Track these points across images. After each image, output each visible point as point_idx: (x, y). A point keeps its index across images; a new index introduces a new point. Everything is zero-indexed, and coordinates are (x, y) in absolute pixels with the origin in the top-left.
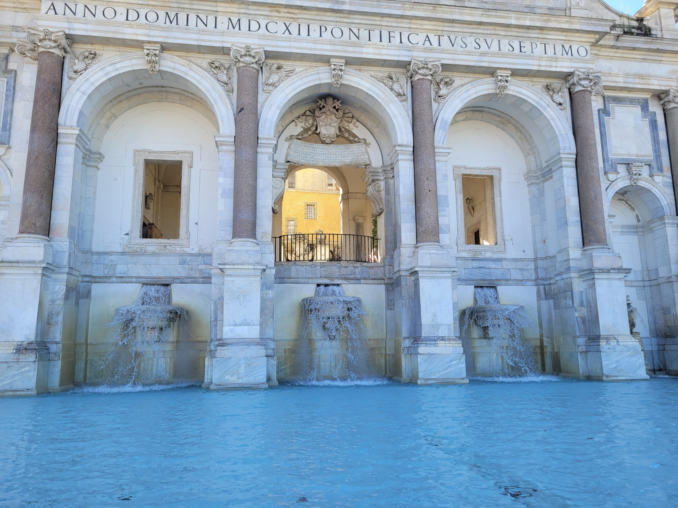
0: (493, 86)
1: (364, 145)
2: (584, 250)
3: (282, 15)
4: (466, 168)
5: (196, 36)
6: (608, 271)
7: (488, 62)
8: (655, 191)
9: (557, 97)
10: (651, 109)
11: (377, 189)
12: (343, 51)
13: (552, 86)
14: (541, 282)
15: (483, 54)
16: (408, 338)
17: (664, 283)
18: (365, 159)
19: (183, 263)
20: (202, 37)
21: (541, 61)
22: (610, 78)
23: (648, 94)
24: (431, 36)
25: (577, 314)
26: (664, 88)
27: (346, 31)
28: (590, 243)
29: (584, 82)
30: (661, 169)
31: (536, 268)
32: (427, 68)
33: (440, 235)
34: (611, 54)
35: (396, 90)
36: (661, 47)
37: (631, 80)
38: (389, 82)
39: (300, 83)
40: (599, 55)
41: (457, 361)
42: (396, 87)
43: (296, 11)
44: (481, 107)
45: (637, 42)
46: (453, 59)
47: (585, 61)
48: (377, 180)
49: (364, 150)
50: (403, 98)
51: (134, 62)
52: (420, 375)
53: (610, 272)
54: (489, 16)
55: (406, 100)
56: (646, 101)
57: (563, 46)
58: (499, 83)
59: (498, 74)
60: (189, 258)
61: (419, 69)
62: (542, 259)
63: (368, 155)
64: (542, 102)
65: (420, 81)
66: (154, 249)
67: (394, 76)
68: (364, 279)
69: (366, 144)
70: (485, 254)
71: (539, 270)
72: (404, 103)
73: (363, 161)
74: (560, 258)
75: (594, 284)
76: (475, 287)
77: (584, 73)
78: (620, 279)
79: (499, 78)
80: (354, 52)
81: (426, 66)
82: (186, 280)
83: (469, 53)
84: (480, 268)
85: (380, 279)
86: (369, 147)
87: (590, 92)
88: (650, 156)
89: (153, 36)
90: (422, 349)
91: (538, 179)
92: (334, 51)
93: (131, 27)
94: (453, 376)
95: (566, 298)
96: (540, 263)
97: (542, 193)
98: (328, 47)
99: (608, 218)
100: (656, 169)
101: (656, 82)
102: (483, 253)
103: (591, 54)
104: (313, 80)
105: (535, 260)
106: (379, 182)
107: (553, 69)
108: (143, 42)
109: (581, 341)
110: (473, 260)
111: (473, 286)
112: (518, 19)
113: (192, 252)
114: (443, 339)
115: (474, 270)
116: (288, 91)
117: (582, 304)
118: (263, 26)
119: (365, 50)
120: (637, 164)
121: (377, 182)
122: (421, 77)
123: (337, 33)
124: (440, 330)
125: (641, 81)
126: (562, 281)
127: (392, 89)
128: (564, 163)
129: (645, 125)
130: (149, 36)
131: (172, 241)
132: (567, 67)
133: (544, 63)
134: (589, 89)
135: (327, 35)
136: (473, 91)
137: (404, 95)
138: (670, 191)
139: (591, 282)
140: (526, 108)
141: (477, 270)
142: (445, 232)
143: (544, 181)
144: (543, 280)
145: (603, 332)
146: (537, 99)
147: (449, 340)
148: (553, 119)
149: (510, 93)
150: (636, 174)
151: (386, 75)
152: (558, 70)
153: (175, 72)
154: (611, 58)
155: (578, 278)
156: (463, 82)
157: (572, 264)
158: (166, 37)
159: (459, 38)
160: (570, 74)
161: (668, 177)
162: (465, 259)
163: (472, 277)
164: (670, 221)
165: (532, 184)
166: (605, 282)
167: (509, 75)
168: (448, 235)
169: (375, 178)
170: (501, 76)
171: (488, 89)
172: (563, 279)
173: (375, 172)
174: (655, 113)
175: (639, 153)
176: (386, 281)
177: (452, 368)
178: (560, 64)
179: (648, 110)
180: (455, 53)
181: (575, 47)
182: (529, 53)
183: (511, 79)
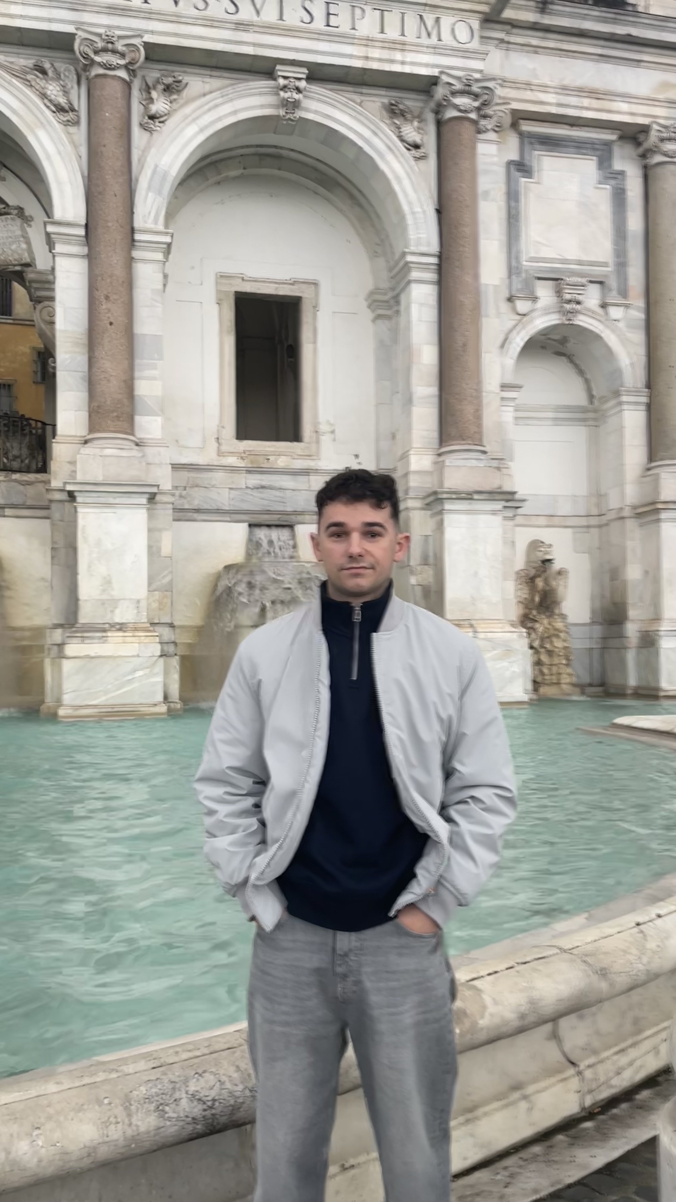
0: (270, 100)
1: (19, 221)
2: (439, 455)
4: (243, 279)
6: (468, 496)
7: (255, 45)
9: (411, 132)
10: (618, 165)
11: (48, 318)
13: (401, 107)
15: (241, 26)
16: (61, 626)
17: (613, 520)
18: (20, 252)
21: (370, 49)
22: (528, 95)
23: (612, 134)
25: (413, 580)
26: (639, 120)
29: (461, 101)
30: (624, 293)
32: (114, 52)
33: (138, 419)
34: (535, 42)
35: (53, 97)
36: (635, 32)
37: (573, 100)
38: (38, 80)
40: (509, 43)
41: (147, 671)
42: (53, 90)
44: (275, 147)
45: (584, 17)
46: (176, 35)
47: (466, 53)
49: (19, 233)
50: (68, 118)
52: (67, 699)
53: (471, 499)
55: (77, 123)
56: (609, 144)
57: (421, 16)
58: (282, 94)
59: (280, 73)
61: (96, 52)
63: (28, 243)
64: (376, 141)
65: (99, 81)
67: (47, 66)
70: (276, 460)
72: (72, 129)
73: (16, 257)
74: (400, 470)
75: (443, 521)
76: (250, 526)
77: (458, 78)
78: (494, 513)
79: (282, 82)
81: (110, 46)
83: (212, 23)
84: (263, 487)
86: (30, 226)
87: (475, 122)
88: (605, 264)
90: (73, 648)
91: (390, 308)
94: (136, 699)
97: (394, 337)
99: (497, 389)
100: (614, 293)
101: (624, 107)
102: (272, 458)
103: (482, 37)
106: (50, 303)
107: (397, 68)
110: (249, 472)
111: (245, 525)
114: (121, 627)
115: (249, 491)
117: (425, 561)
120: (574, 280)
121: (46, 303)
122: (101, 71)
124: (117, 611)
125: (595, 104)
127: (43, 96)
128: (415, 275)
129: (603, 199)
132: (427, 65)
133: (376, 53)
134: (473, 116)
136: (227, 108)
137: (73, 110)
138: (638, 337)
139: (440, 517)
141: (255, 493)
142: (153, 413)
143: (399, 312)
146: (367, 133)
147: (136, 629)
148: (398, 178)
149: (310, 116)
150: (569, 302)
151: (30, 63)
152: (407, 69)
154: (536, 50)
155: (422, 509)
156: (207, 88)
157: (413, 482)
160: (434, 81)
161: (638, 309)
162: (233, 469)
163: (245, 507)
164: (633, 399)
165: (378, 316)
166: (463, 518)
167: (304, 76)
168: (159, 419)
169: (43, 294)
170: (285, 78)
171: (262, 106)
174: (622, 173)
175: (585, 258)
177: (136, 685)
178: (410, 57)
179: (610, 166)
180: (177, 19)
181: (447, 21)
182: (346, 29)
183: (303, 84)
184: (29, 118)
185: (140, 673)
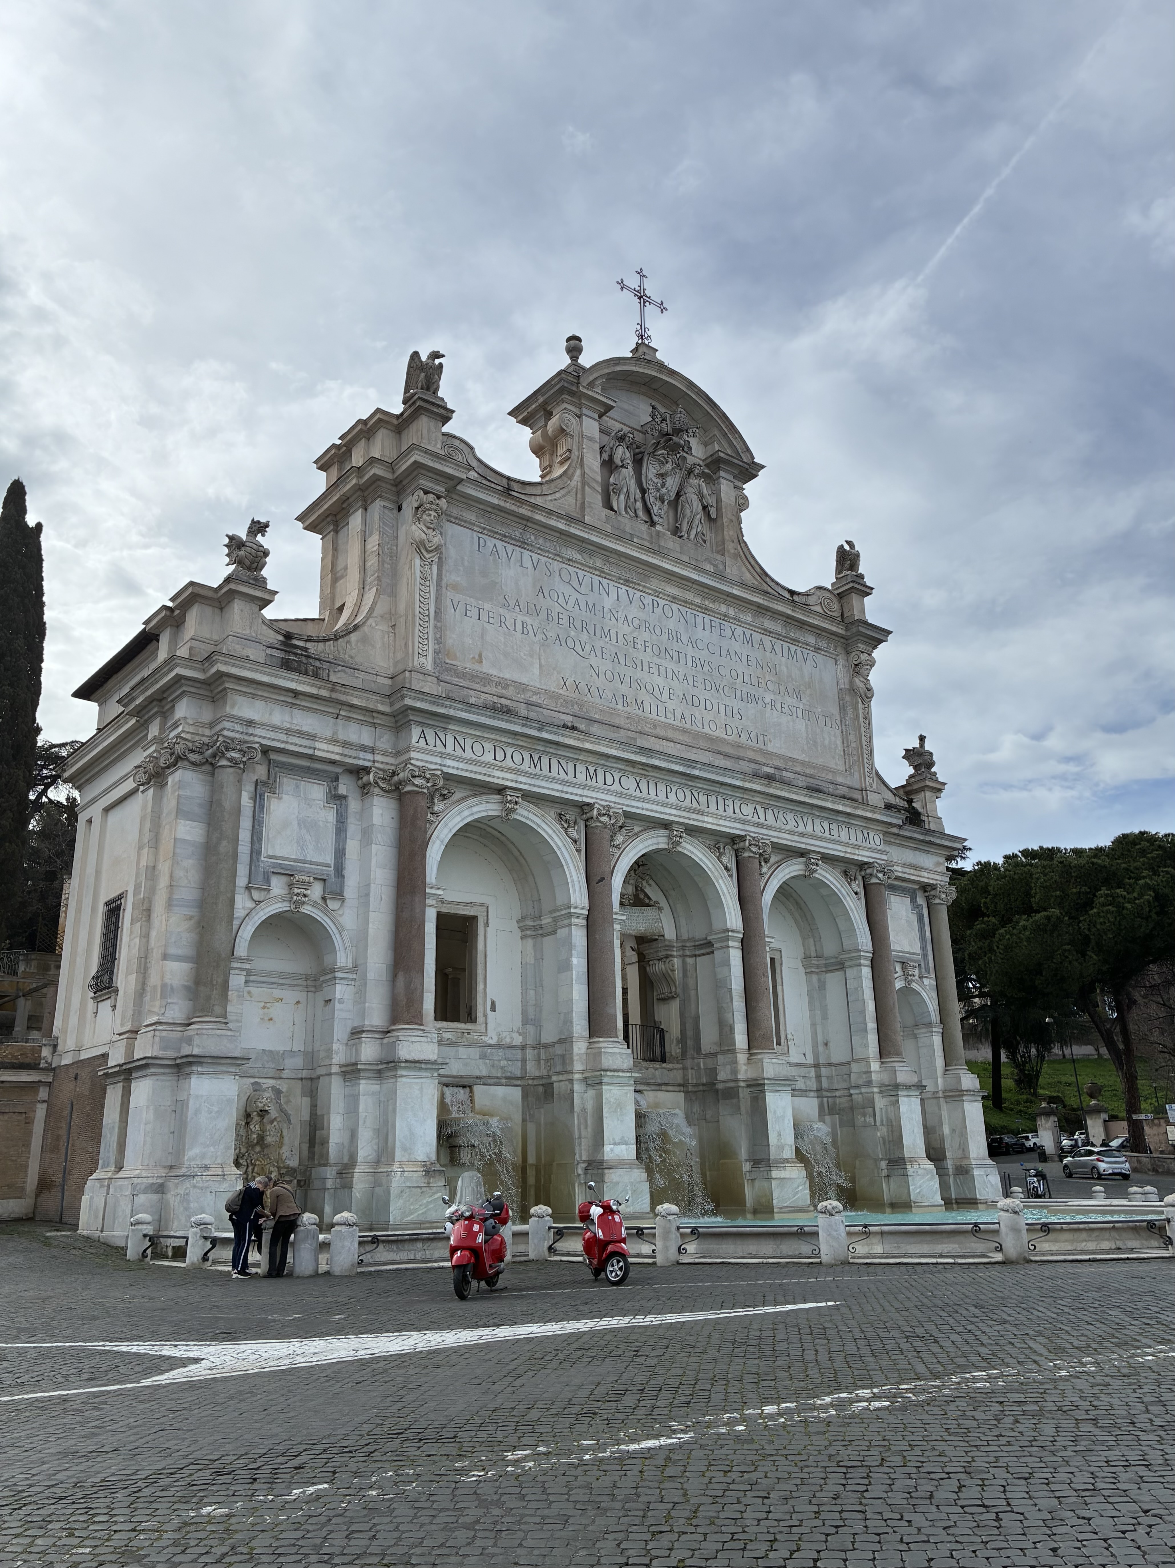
0: (802, 867)
1: (658, 911)
2: (883, 1063)
3: (636, 770)
5: (559, 787)
7: (803, 843)
8: (924, 994)
9: (853, 885)
10: (919, 903)
11: (672, 968)
12: (688, 818)
13: (850, 873)
14: (825, 1094)
15: (802, 835)
16: (749, 1160)
17: (929, 1098)
18: (659, 928)
19: (483, 1057)
20: (566, 789)
21: (844, 848)
23: (919, 887)
24: (758, 807)
25: (879, 1135)
26: (931, 882)
27: (688, 793)
28: (889, 1055)
29: (880, 875)
30: (927, 971)
31: (818, 1077)
32: (758, 845)
35: (724, 863)
37: (907, 870)
38: (717, 853)
39: (641, 846)
41: (802, 1186)
42: (723, 858)
43: (650, 769)
45: (915, 832)
46: (778, 837)
47: (880, 851)
48: (673, 956)
49: (657, 916)
50: (729, 872)
51: (490, 806)
53: (908, 1088)
54: (811, 797)
55: (732, 874)
56: (915, 890)
57: (862, 832)
58: (810, 866)
59: (809, 857)
60: (489, 1050)
62: (825, 1065)
63: (662, 924)
64: (842, 890)
65: (751, 859)
66: (450, 1037)
67: (722, 847)
68: (667, 1085)
69: (660, 909)
71: (824, 1080)
72: (731, 879)
73: (657, 931)
74: (855, 1067)
75: (898, 1101)
77: (878, 863)
78: (916, 1096)
79: (810, 860)
80: (696, 820)
81: (757, 843)
82: (490, 1081)
83: (791, 833)
85: (679, 1085)
86: (663, 913)
87: (884, 885)
88: (920, 955)
89: (520, 782)
90: (775, 1174)
91: (818, 968)
92: (680, 816)
93: (501, 769)
95: (864, 1115)
96: (824, 1071)
97: (822, 986)
98: (674, 812)
100: (924, 970)
101: (926, 874)
104: (652, 845)
105: (817, 1066)
106: (673, 959)
107: (853, 857)
108: (507, 788)
109: (883, 1164)
112: (833, 802)
113: (491, 1042)
116: (631, 855)
118: (617, 780)
119: (706, 819)
120: (912, 964)
122: (752, 855)
123: (681, 796)
124: (784, 1152)
125: (914, 872)
126: (860, 1096)
127: (719, 860)
128: (858, 961)
129: (914, 918)
130: (516, 781)
131: (469, 1026)
132: (865, 857)
133: (849, 850)
134: (884, 883)
135: (672, 798)
136: (786, 871)
137: (731, 868)
139: (894, 1098)
140: (824, 892)
143: (827, 972)
144: (828, 1090)
145: (907, 1155)
146: (839, 886)
147: (793, 1162)
148: (852, 910)
149: (816, 876)
150: (909, 975)
151: (713, 844)
152: (857, 858)
153: (528, 822)
156: (778, 862)
157: (874, 1077)
158: (532, 785)
159: (781, 812)
160: (868, 864)
161: (933, 979)
164: (937, 1030)
165: (812, 972)
166: (905, 1099)
167: (820, 859)
169: (669, 953)
170: (812, 859)
171: (799, 870)
172: (861, 1093)
173: (670, 947)
174: (921, 905)
175: (911, 951)
176: (690, 1089)
177: (799, 1195)
178: (861, 853)
179: (916, 901)
180: (780, 830)
181: (871, 834)
182: (836, 837)
183: (820, 862)
184: (716, 874)
185: (800, 1188)
